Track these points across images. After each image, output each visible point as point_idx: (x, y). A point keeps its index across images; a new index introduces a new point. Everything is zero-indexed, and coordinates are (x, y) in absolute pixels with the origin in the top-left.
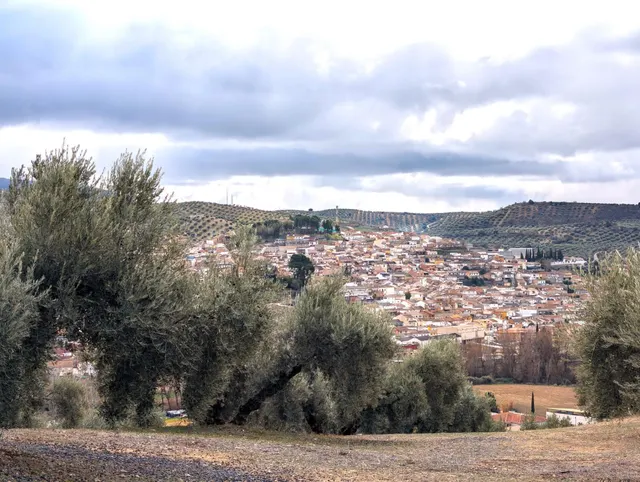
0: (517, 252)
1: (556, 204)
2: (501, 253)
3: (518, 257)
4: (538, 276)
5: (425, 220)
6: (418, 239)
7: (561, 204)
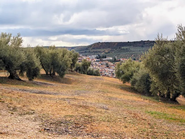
0: (94, 56)
1: (106, 43)
2: (89, 57)
3: (94, 58)
4: (99, 63)
7: (107, 43)
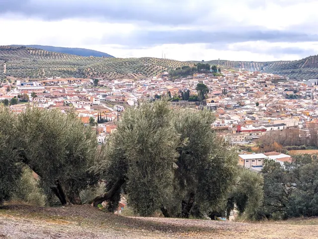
0: (313, 81)
2: (304, 82)
3: (313, 84)
5: (262, 65)
6: (261, 75)
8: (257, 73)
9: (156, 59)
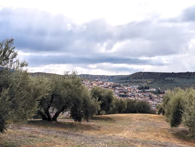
2: (131, 87)
3: (136, 88)
4: (141, 94)
5: (110, 78)
6: (106, 83)
8: (104, 82)
9: (45, 73)
